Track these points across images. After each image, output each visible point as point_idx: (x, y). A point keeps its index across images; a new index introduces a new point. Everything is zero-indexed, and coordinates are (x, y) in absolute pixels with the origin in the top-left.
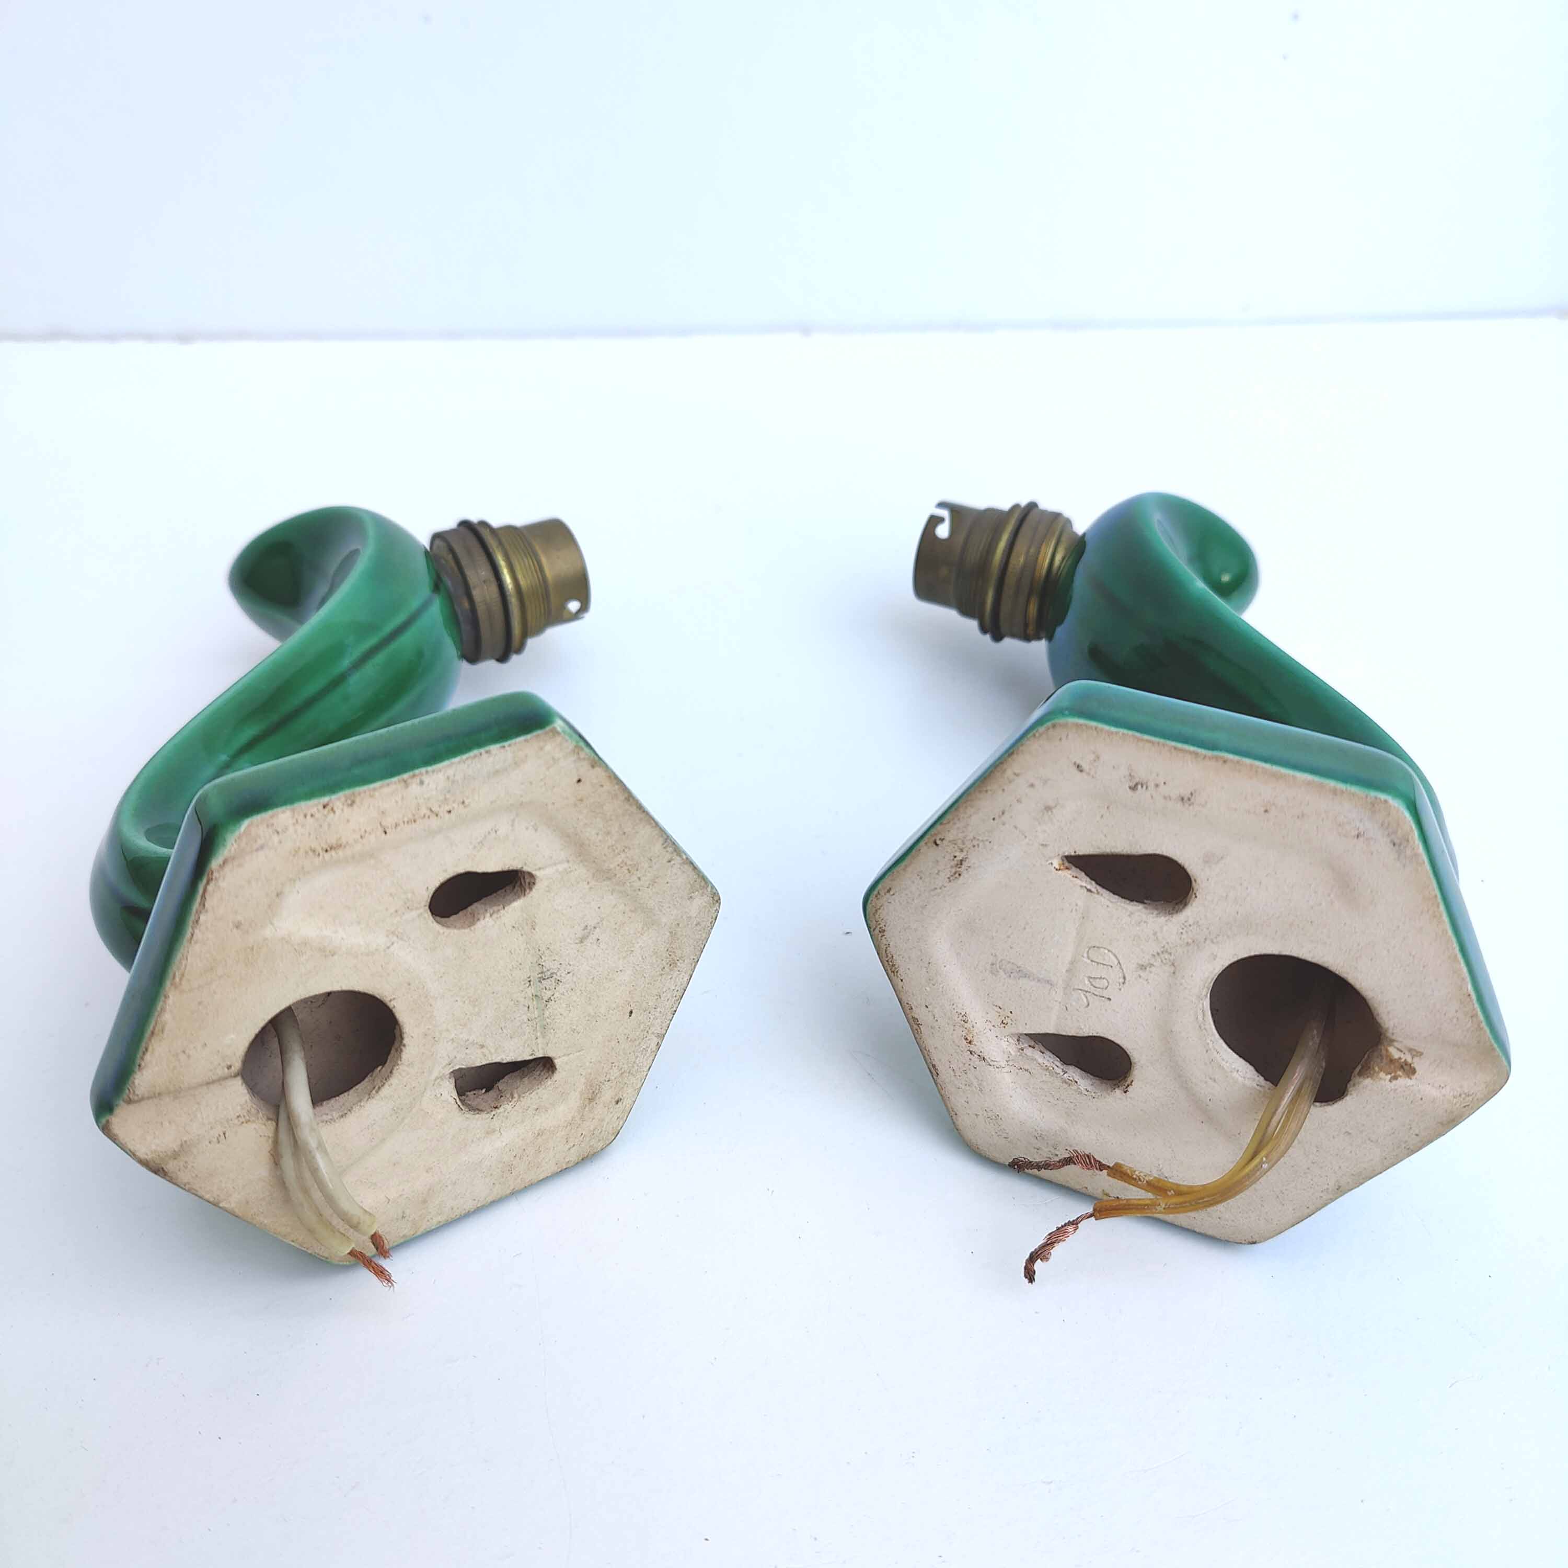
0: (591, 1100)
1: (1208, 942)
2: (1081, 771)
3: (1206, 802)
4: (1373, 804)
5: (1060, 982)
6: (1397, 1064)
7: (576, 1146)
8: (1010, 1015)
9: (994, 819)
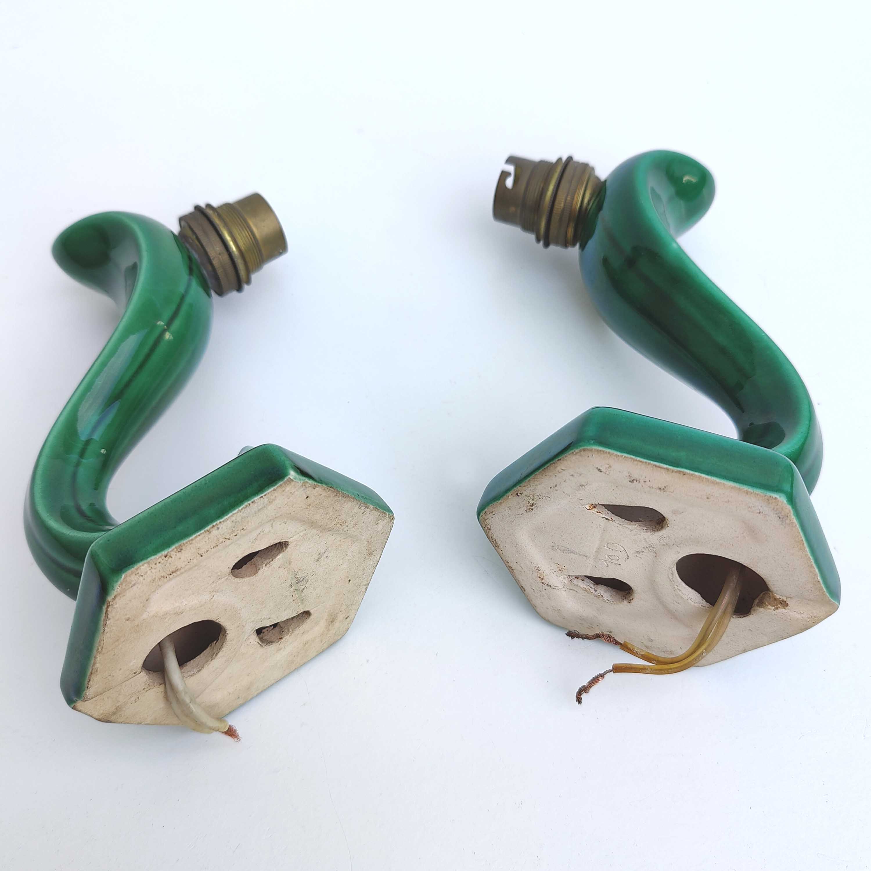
0: (332, 622)
1: (675, 546)
2: (601, 472)
3: (673, 491)
4: (768, 500)
5: (592, 556)
6: (778, 601)
7: (326, 643)
8: (564, 567)
9: (551, 488)
